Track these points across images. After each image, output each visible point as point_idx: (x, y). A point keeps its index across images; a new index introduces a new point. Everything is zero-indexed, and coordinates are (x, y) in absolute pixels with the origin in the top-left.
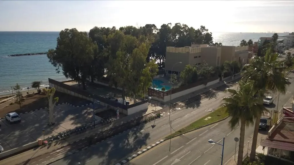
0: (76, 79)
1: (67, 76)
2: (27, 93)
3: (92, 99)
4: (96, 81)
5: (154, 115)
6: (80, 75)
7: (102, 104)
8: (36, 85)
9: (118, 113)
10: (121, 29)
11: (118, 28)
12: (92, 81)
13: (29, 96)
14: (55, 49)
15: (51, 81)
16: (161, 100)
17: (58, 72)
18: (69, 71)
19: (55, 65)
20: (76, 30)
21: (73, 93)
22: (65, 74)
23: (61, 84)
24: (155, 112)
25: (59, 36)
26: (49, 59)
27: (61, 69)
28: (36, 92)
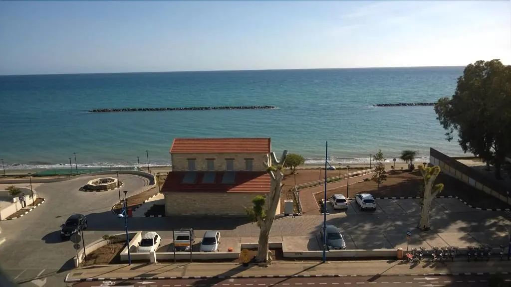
0: (482, 153)
1: (465, 149)
2: (392, 167)
6: (492, 149)
8: (408, 156)
13: (394, 172)
14: (451, 98)
15: (434, 153)
17: (450, 139)
18: (469, 139)
19: (446, 127)
20: (500, 63)
21: (472, 182)
22: (462, 144)
23: (452, 162)
25: (462, 75)
26: (437, 116)
27: (456, 134)
28: (406, 167)
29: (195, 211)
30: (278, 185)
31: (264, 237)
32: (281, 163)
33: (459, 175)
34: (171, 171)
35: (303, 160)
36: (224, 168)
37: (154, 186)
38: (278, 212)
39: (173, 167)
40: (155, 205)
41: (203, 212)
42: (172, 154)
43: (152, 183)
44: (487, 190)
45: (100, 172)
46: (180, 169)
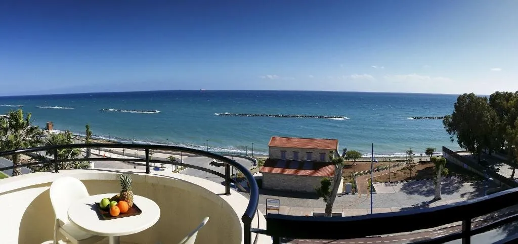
0: (471, 149)
1: (461, 146)
2: (420, 159)
4: (494, 154)
6: (475, 146)
7: (498, 181)
8: (429, 152)
12: (490, 154)
13: (422, 163)
14: (451, 116)
15: (445, 149)
17: (453, 141)
18: (464, 140)
19: (450, 134)
20: (474, 95)
21: (466, 166)
22: (460, 143)
23: (454, 154)
25: (456, 102)
26: (444, 126)
27: (455, 137)
28: (429, 159)
29: (283, 187)
30: (340, 172)
31: (329, 208)
32: (343, 156)
33: (458, 162)
34: (268, 158)
35: (361, 155)
36: (305, 158)
37: (255, 167)
38: (340, 190)
39: (270, 155)
41: (289, 188)
42: (270, 147)
43: (255, 165)
46: (274, 157)
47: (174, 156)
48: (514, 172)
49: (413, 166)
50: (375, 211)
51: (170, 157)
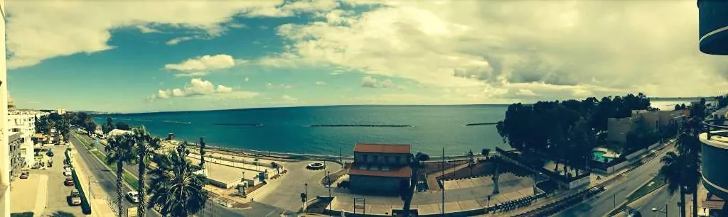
0: (519, 148)
1: (512, 146)
2: (478, 159)
3: (534, 170)
5: (597, 189)
6: (524, 146)
7: (545, 175)
8: (485, 152)
9: (559, 186)
10: (564, 102)
11: (561, 101)
13: (479, 162)
14: (503, 121)
15: (498, 149)
16: (605, 172)
17: (505, 142)
18: (514, 141)
19: (503, 136)
21: (517, 163)
22: (511, 144)
23: (507, 153)
24: (598, 186)
26: (498, 130)
27: (507, 139)
28: (485, 158)
31: (407, 205)
34: (354, 161)
36: (383, 161)
39: (355, 159)
40: (343, 181)
42: (355, 152)
44: (524, 166)
45: (315, 158)
46: (359, 160)
47: (276, 162)
48: (557, 167)
49: (473, 165)
50: (446, 212)
51: (273, 163)
